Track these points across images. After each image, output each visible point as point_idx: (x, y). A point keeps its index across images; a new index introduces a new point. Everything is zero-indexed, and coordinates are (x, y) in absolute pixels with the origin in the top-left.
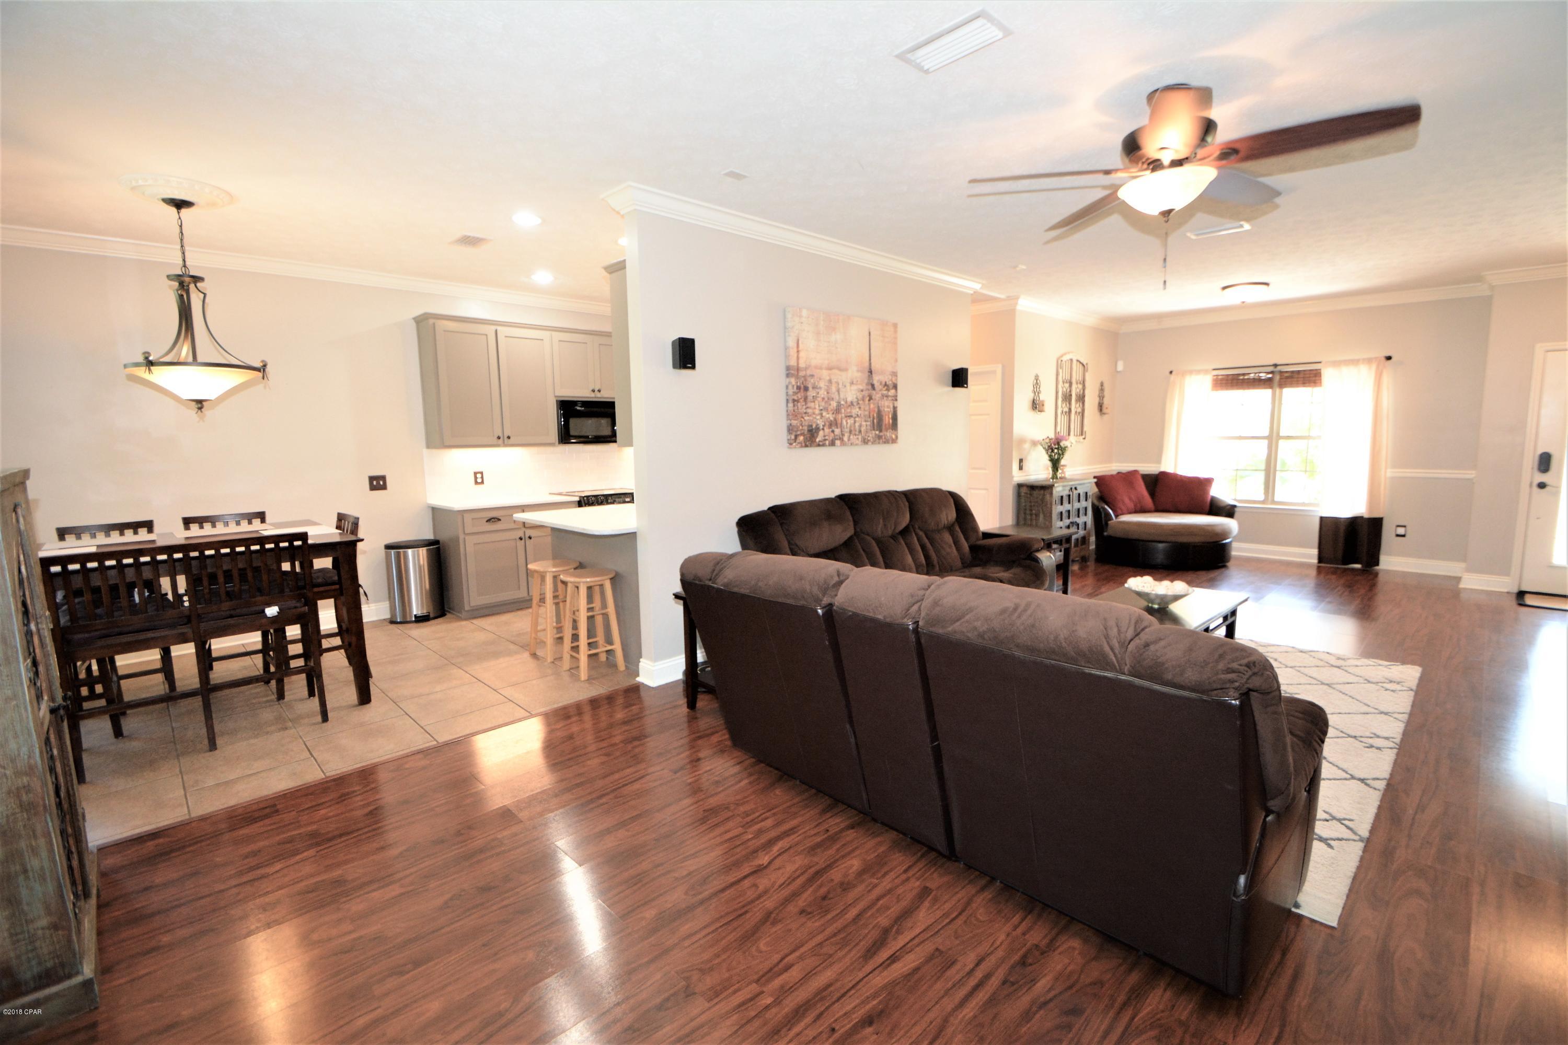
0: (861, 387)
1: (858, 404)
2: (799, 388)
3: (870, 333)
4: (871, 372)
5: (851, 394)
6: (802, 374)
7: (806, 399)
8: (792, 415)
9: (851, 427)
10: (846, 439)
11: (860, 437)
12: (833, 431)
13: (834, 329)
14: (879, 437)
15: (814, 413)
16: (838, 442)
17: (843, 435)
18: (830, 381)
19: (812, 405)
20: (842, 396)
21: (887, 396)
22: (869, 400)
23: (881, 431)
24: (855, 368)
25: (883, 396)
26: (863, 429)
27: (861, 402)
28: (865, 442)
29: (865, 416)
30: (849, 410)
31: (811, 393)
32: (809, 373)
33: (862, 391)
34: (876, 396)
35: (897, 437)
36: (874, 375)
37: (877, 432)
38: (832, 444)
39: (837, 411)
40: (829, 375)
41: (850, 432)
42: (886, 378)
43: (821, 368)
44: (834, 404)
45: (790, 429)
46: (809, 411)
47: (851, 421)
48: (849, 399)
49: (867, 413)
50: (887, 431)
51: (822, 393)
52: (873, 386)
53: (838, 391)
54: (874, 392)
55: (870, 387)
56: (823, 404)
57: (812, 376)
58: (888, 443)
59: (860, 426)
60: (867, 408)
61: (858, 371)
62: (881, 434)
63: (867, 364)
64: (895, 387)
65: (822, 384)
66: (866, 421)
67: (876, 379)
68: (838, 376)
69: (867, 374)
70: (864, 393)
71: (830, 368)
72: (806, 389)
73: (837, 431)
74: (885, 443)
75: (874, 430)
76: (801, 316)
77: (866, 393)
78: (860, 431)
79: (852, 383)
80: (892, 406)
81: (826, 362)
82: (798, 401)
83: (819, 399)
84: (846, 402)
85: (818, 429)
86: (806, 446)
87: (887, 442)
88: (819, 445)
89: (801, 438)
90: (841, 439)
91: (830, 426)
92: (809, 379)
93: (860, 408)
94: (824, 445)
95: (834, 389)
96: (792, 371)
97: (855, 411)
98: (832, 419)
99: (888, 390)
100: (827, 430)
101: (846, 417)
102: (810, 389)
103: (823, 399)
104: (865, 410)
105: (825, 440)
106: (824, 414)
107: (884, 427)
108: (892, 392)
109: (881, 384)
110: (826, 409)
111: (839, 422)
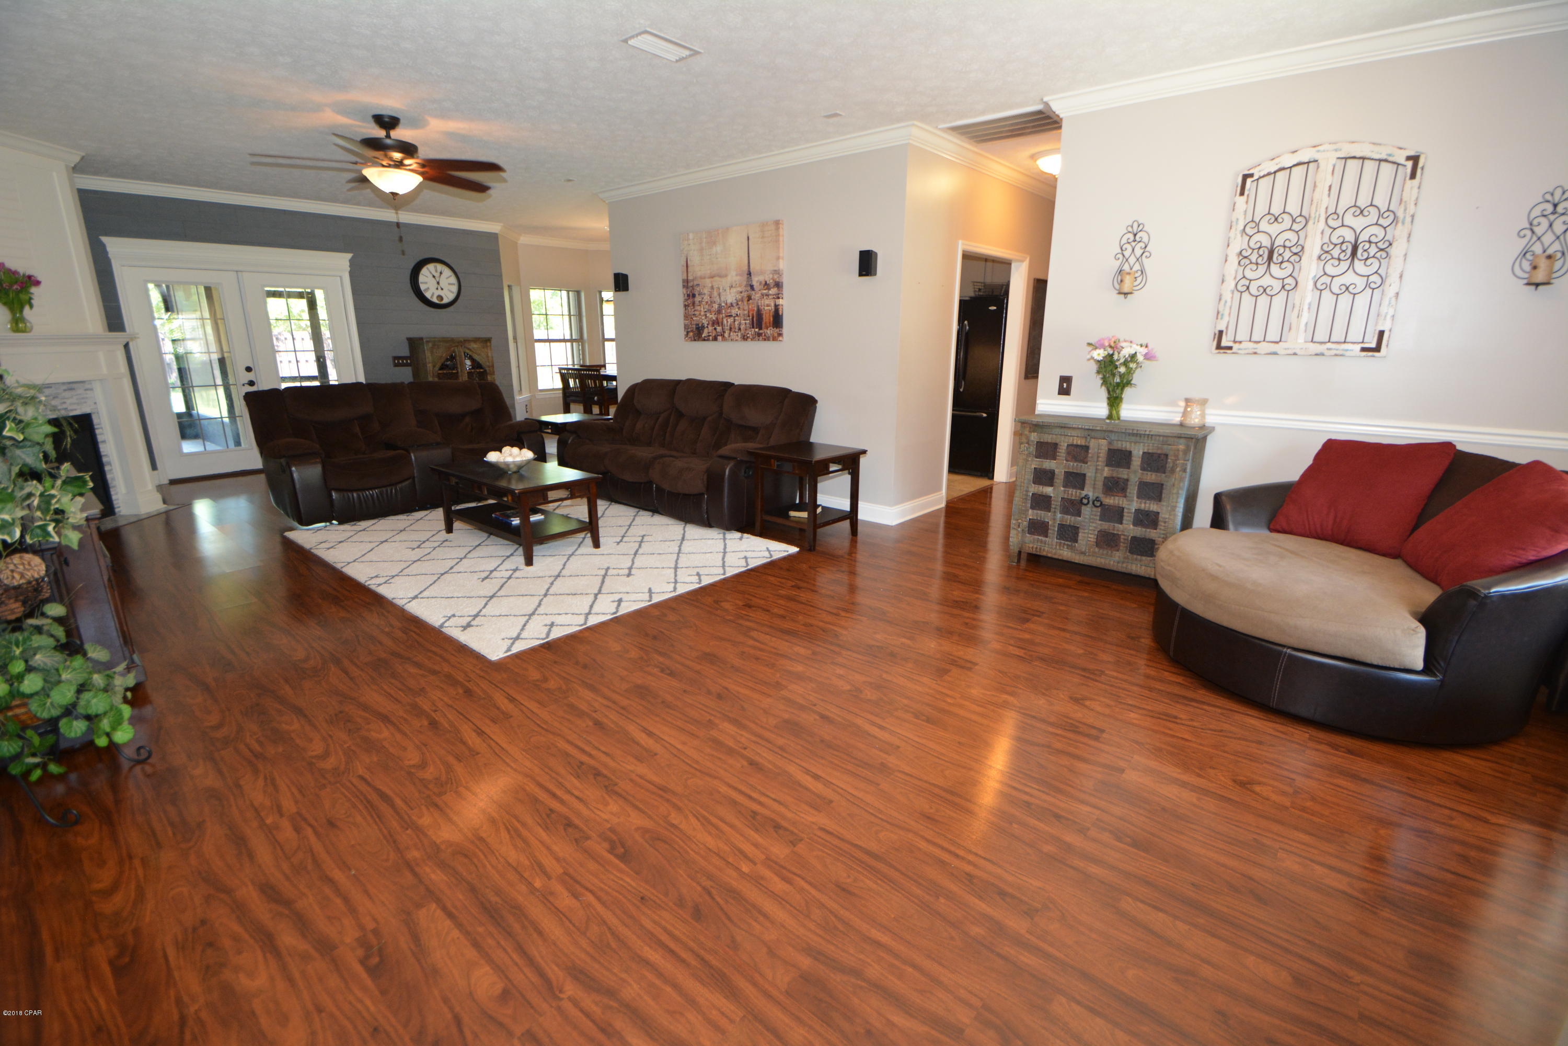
0: (739, 289)
1: (738, 304)
2: (688, 295)
3: (748, 238)
4: (749, 274)
5: (730, 297)
6: (690, 284)
7: (694, 304)
8: (686, 317)
9: (731, 325)
10: (726, 335)
11: (739, 334)
12: (715, 329)
13: (714, 243)
14: (759, 335)
15: (700, 314)
16: (720, 338)
17: (724, 332)
18: (712, 287)
19: (698, 308)
20: (723, 299)
21: (767, 295)
22: (748, 301)
23: (760, 329)
24: (734, 273)
25: (762, 295)
26: (742, 327)
27: (740, 303)
28: (745, 338)
29: (744, 315)
30: (729, 311)
31: (698, 299)
32: (696, 283)
33: (741, 292)
34: (756, 296)
35: (780, 335)
36: (752, 277)
37: (757, 330)
38: (715, 339)
39: (719, 312)
40: (712, 282)
41: (731, 329)
42: (768, 278)
43: (705, 278)
44: (716, 306)
45: (686, 327)
46: (696, 313)
47: (730, 320)
48: (729, 301)
49: (746, 312)
50: (767, 328)
51: (706, 298)
52: (752, 287)
53: (719, 295)
54: (753, 293)
55: (749, 288)
56: (707, 306)
57: (698, 285)
58: (769, 340)
59: (740, 324)
60: (746, 308)
61: (737, 275)
62: (761, 331)
63: (747, 267)
64: (778, 285)
65: (706, 291)
66: (745, 320)
67: (755, 281)
68: (717, 282)
69: (746, 276)
70: (742, 295)
71: (712, 277)
72: (694, 296)
73: (719, 329)
74: (765, 340)
75: (753, 327)
76: (688, 239)
77: (745, 294)
78: (740, 329)
79: (731, 287)
80: (773, 305)
81: (709, 272)
82: (688, 306)
83: (704, 303)
84: (726, 304)
85: (703, 327)
86: (695, 340)
87: (767, 339)
88: (704, 340)
89: (691, 334)
90: (723, 336)
91: (713, 324)
92: (695, 288)
93: (739, 308)
94: (708, 340)
95: (715, 294)
96: (686, 283)
97: (734, 311)
98: (714, 318)
99: (769, 289)
100: (710, 328)
101: (727, 316)
102: (697, 296)
103: (707, 302)
104: (744, 310)
105: (709, 336)
106: (708, 315)
107: (763, 326)
108: (773, 291)
109: (761, 283)
110: (710, 312)
111: (720, 321)
